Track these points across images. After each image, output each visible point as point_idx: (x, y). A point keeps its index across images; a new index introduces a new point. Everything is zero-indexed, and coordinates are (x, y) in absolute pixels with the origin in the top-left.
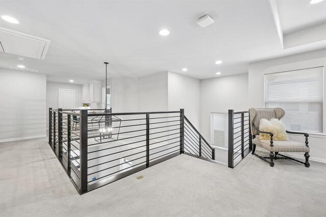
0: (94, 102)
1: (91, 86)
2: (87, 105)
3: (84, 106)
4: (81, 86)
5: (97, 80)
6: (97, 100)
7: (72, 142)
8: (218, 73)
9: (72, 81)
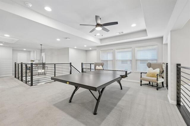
0: (37, 60)
1: (35, 52)
2: (33, 61)
3: (31, 61)
4: (30, 52)
5: (38, 49)
6: (38, 58)
7: (27, 77)
8: (90, 49)
9: (25, 50)
